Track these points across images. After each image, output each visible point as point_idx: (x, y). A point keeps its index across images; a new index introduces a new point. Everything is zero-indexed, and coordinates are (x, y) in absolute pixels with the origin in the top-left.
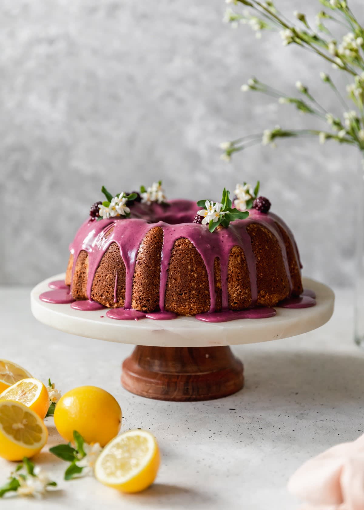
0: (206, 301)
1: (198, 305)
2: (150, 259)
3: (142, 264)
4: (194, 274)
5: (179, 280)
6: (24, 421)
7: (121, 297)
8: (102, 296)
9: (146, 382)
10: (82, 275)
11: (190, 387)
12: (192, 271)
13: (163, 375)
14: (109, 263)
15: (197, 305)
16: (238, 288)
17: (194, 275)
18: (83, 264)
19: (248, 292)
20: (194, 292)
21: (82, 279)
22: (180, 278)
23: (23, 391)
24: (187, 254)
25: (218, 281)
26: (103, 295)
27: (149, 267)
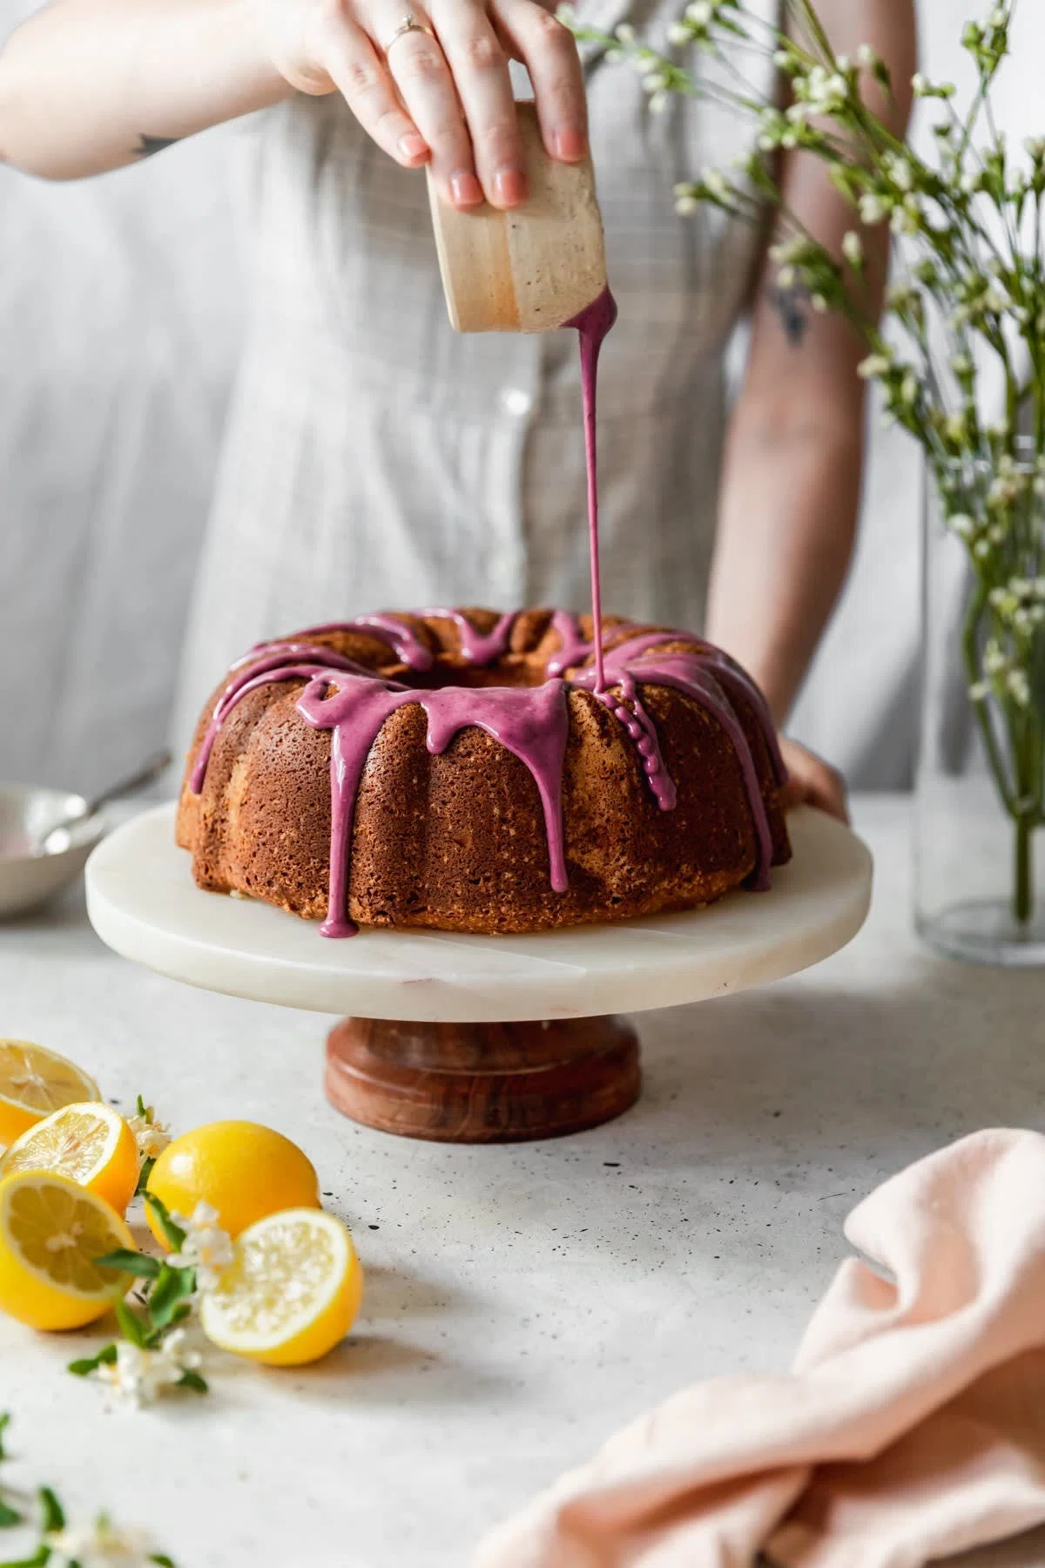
0: (539, 898)
1: (520, 909)
2: (393, 790)
3: (373, 803)
4: (508, 828)
5: (469, 845)
6: (77, 1228)
7: (320, 887)
8: (270, 883)
9: (388, 1093)
10: (218, 826)
11: (502, 1108)
12: (503, 820)
13: (433, 1077)
14: (288, 799)
15: (517, 909)
16: (622, 861)
17: (509, 832)
18: (219, 796)
19: (650, 871)
20: (508, 875)
21: (219, 837)
22: (474, 840)
23: (71, 1138)
24: (489, 778)
25: (571, 843)
26: (274, 881)
27: (392, 812)
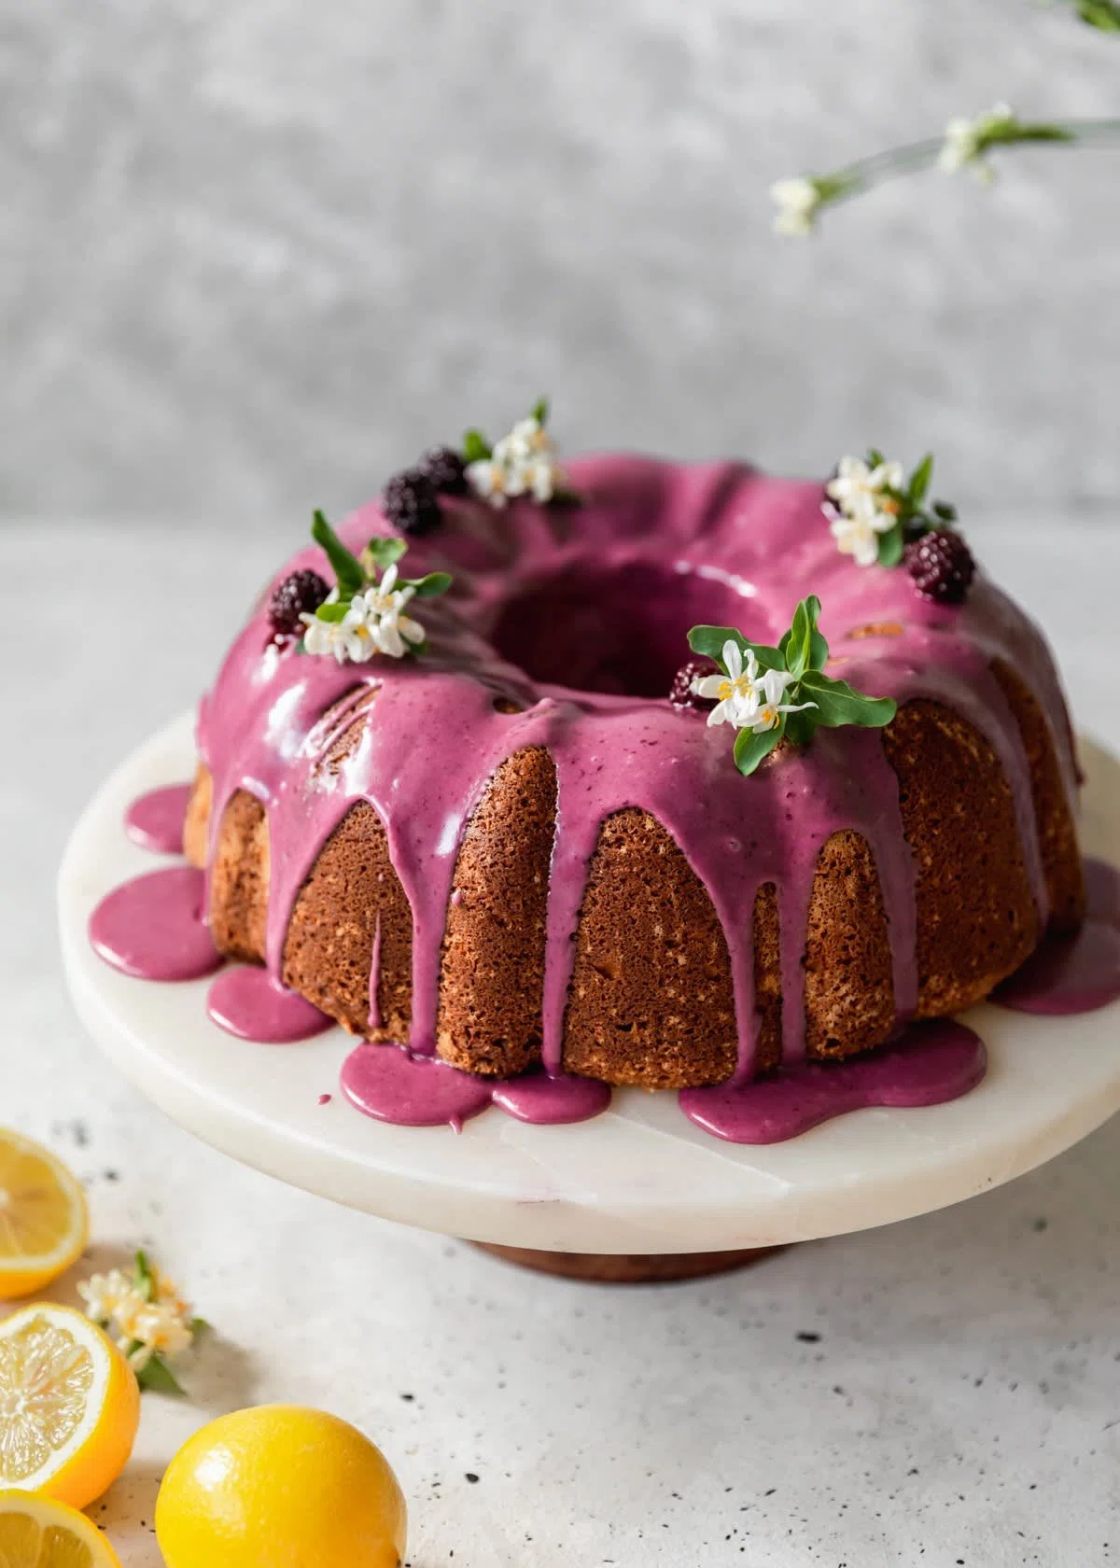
0: (719, 1049)
1: (691, 1065)
2: (504, 892)
3: (473, 907)
4: (675, 954)
5: (616, 976)
7: (396, 1009)
8: (322, 990)
10: (247, 882)
14: (347, 881)
15: (686, 1065)
16: (843, 990)
17: (676, 961)
18: (247, 840)
19: (883, 997)
20: (673, 1020)
21: (246, 896)
22: (624, 969)
24: (648, 882)
25: (769, 969)
26: (328, 989)
27: (502, 924)
